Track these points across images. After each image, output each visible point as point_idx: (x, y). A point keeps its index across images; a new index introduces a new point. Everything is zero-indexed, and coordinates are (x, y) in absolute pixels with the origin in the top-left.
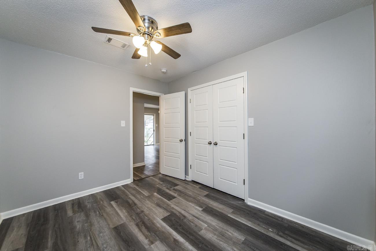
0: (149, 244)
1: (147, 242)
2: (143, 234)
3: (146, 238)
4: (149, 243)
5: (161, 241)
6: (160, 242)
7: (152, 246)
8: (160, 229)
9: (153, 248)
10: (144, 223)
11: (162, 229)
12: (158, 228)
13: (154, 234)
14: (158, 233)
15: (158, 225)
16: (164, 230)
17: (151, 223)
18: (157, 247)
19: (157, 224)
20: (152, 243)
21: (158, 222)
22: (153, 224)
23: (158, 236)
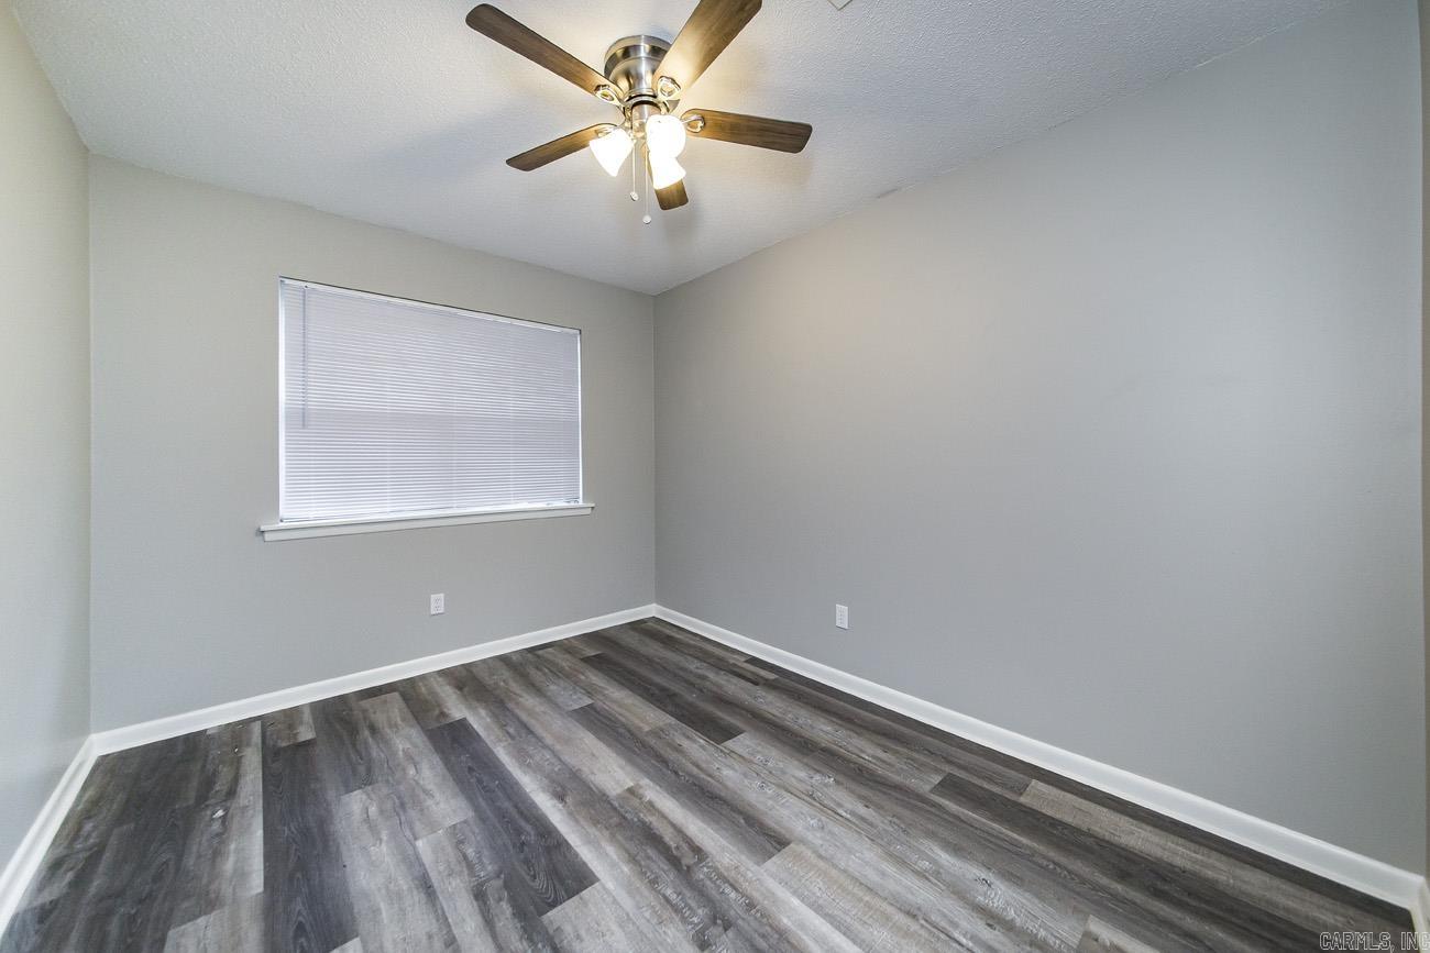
0: (641, 787)
1: (646, 793)
2: (663, 816)
3: (651, 803)
4: (641, 791)
5: (604, 795)
6: (608, 793)
7: (632, 784)
8: (607, 833)
9: (628, 780)
10: (674, 862)
11: (597, 833)
12: (613, 838)
13: (628, 816)
14: (615, 820)
15: (611, 850)
16: (589, 830)
17: (643, 863)
18: (618, 782)
19: (615, 857)
20: (631, 791)
21: (613, 865)
22: (633, 859)
23: (615, 809)
